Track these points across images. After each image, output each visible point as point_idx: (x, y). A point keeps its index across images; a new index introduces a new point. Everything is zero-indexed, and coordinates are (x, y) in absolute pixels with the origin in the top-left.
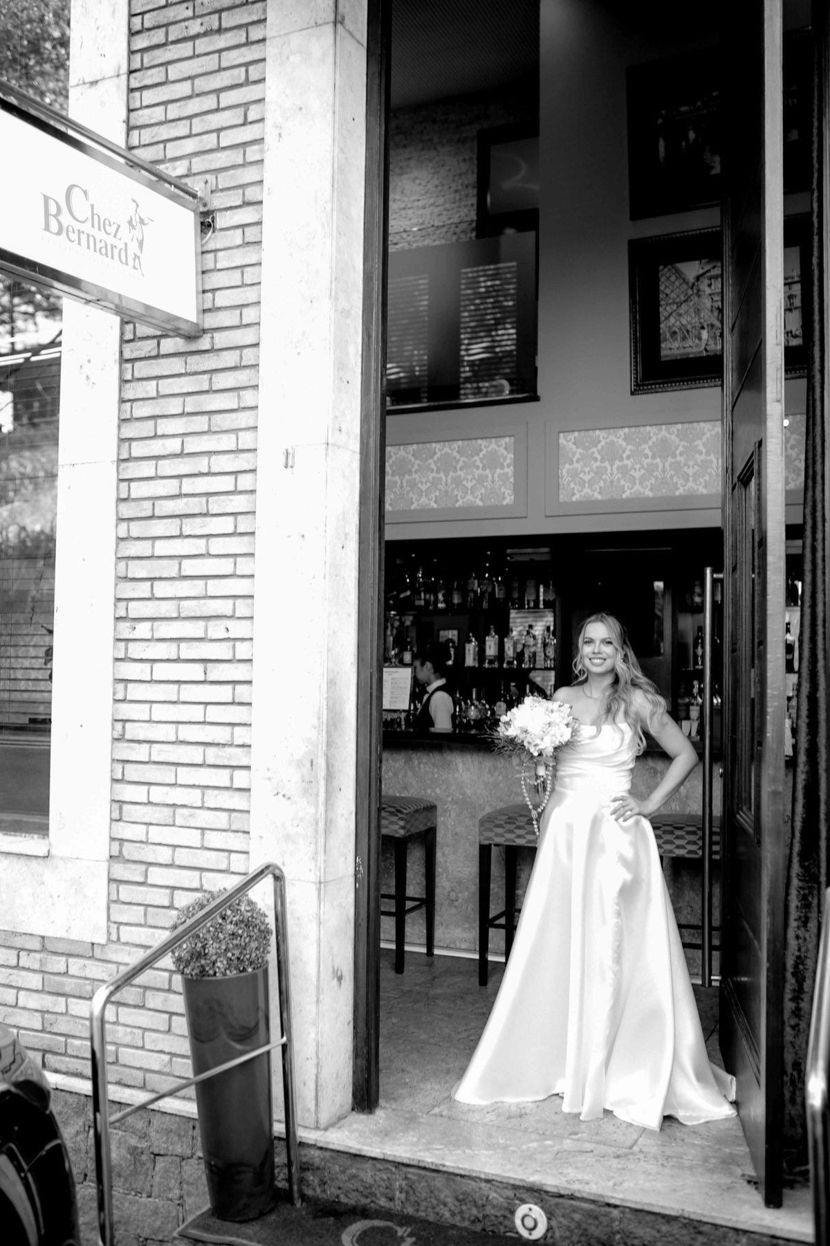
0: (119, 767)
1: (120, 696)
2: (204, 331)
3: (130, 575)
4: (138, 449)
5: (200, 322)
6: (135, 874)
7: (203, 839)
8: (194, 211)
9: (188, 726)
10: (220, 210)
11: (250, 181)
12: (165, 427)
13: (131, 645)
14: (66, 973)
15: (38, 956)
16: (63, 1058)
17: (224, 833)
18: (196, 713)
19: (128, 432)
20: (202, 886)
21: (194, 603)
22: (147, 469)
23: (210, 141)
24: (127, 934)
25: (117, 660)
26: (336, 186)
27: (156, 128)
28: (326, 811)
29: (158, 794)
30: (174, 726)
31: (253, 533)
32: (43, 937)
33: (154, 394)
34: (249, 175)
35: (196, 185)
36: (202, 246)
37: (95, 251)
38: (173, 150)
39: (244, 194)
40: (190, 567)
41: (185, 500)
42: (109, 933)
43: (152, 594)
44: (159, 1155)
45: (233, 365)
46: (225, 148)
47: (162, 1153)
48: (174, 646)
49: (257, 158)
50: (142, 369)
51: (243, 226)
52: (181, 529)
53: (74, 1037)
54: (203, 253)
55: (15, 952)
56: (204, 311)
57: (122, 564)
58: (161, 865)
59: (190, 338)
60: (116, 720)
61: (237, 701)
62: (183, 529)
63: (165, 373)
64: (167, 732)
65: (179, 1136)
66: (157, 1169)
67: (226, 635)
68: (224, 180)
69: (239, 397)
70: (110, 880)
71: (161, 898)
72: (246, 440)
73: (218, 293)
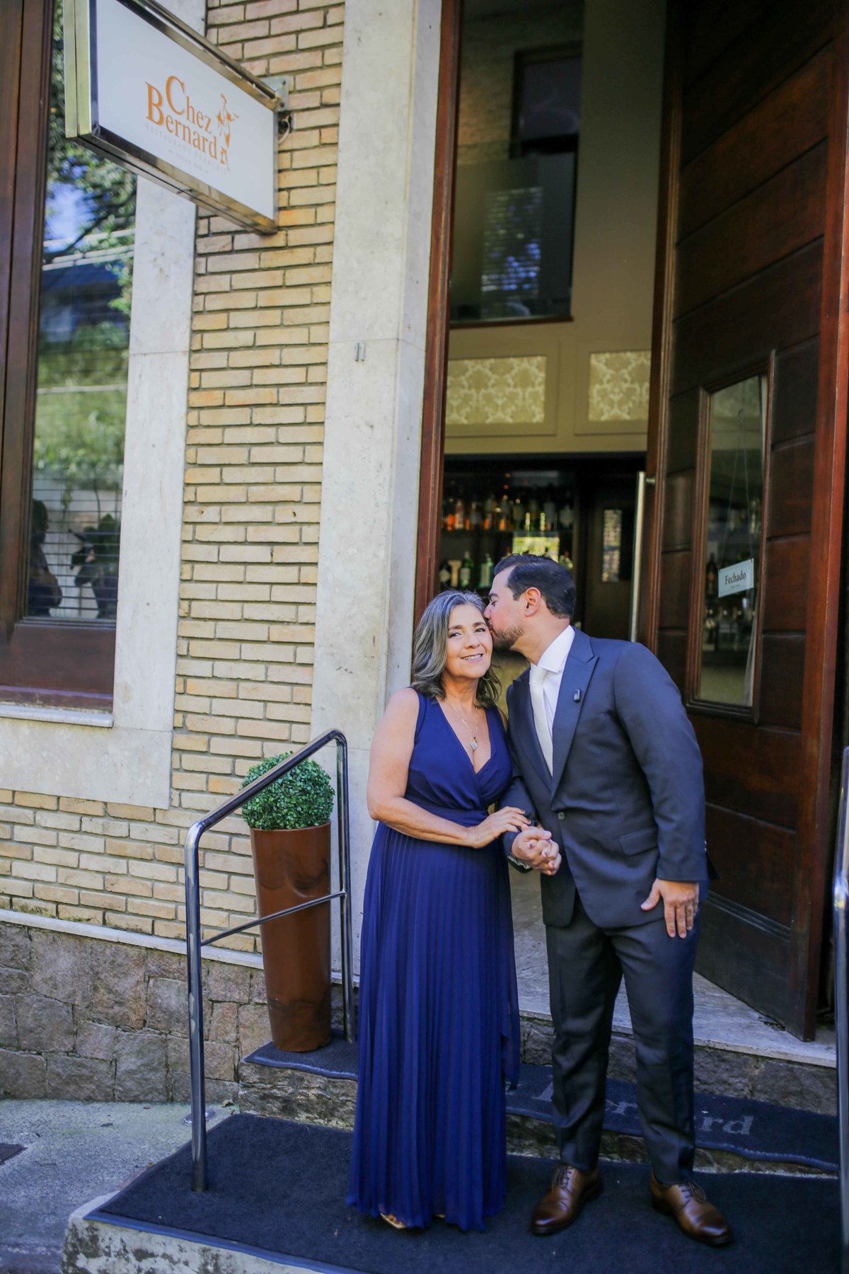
0: (184, 643)
1: (187, 576)
2: (280, 228)
3: (199, 462)
4: (210, 341)
5: (276, 219)
6: (198, 743)
7: (265, 711)
8: (273, 110)
9: (253, 604)
10: (298, 111)
11: (329, 83)
12: (237, 319)
13: (198, 527)
14: (128, 837)
15: (100, 821)
16: (124, 916)
17: (286, 706)
18: (262, 593)
19: (201, 323)
20: (263, 754)
21: (262, 488)
22: (219, 360)
23: (289, 42)
24: (188, 800)
25: (185, 541)
26: (413, 91)
27: (235, 27)
28: (386, 685)
29: (222, 669)
30: (239, 605)
31: (322, 423)
32: (106, 804)
33: (227, 288)
34: (327, 77)
35: (274, 85)
36: (279, 145)
37: (190, 142)
38: (251, 50)
39: (321, 96)
40: (259, 454)
41: (255, 390)
42: (171, 799)
43: (222, 479)
44: (218, 1002)
45: (307, 262)
46: (303, 50)
47: (220, 999)
48: (242, 528)
49: (336, 61)
50: (215, 264)
51: (320, 128)
52: (251, 418)
53: (134, 896)
54: (280, 152)
55: (78, 818)
56: (280, 209)
57: (192, 450)
58: (223, 735)
59: (265, 234)
60: (182, 599)
61: (302, 581)
62: (253, 418)
63: (239, 269)
64: (233, 611)
65: (237, 984)
66: (214, 1014)
67: (293, 519)
68: (303, 81)
69: (312, 293)
70: (174, 750)
71: (224, 765)
72: (317, 334)
73: (293, 192)
